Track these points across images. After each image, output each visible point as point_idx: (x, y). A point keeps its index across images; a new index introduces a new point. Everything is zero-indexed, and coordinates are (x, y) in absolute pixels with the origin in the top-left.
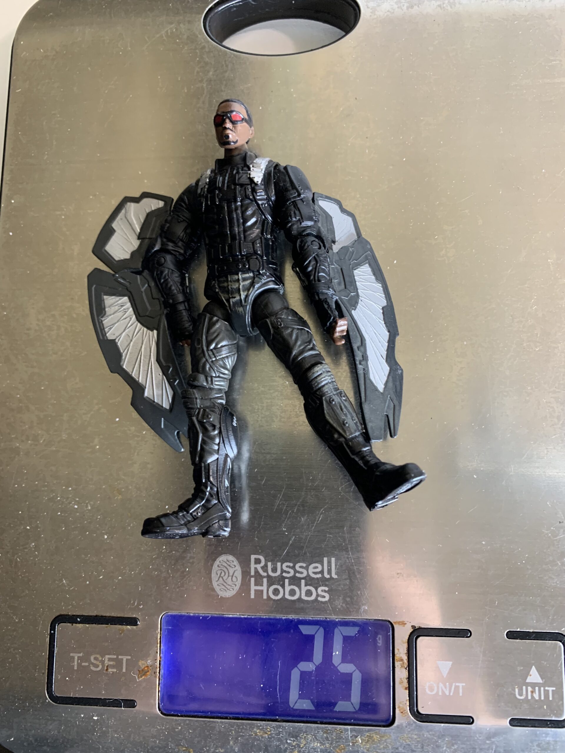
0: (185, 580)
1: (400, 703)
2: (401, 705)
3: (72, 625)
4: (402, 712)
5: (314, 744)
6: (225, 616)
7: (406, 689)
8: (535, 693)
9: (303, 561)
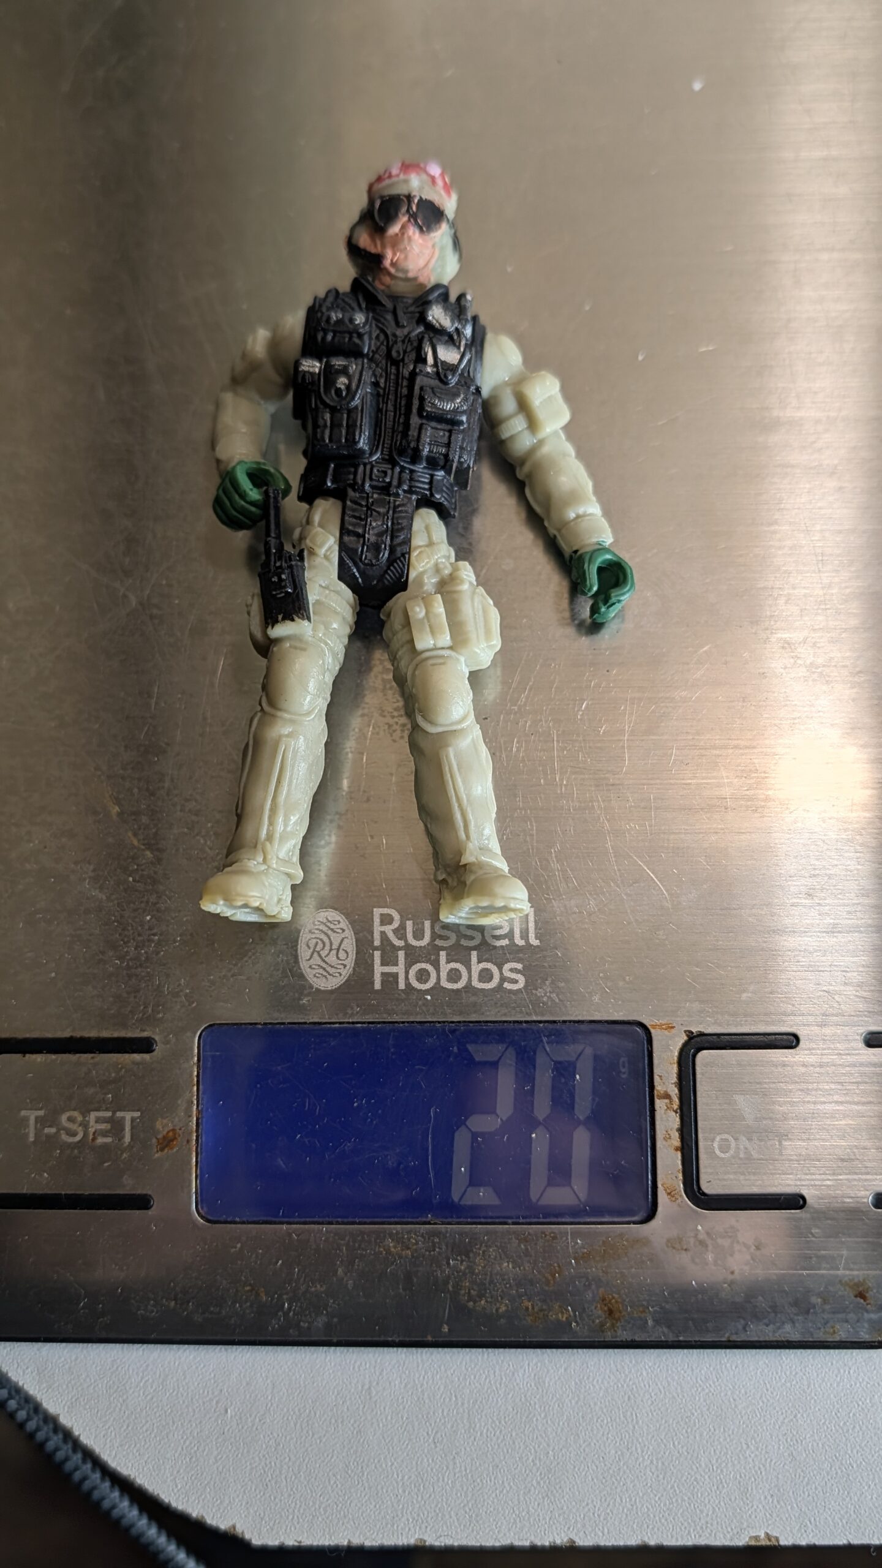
0: (247, 961)
1: (666, 1176)
2: (668, 1178)
3: (24, 1057)
4: (669, 1194)
5: (500, 1265)
7: (677, 1149)
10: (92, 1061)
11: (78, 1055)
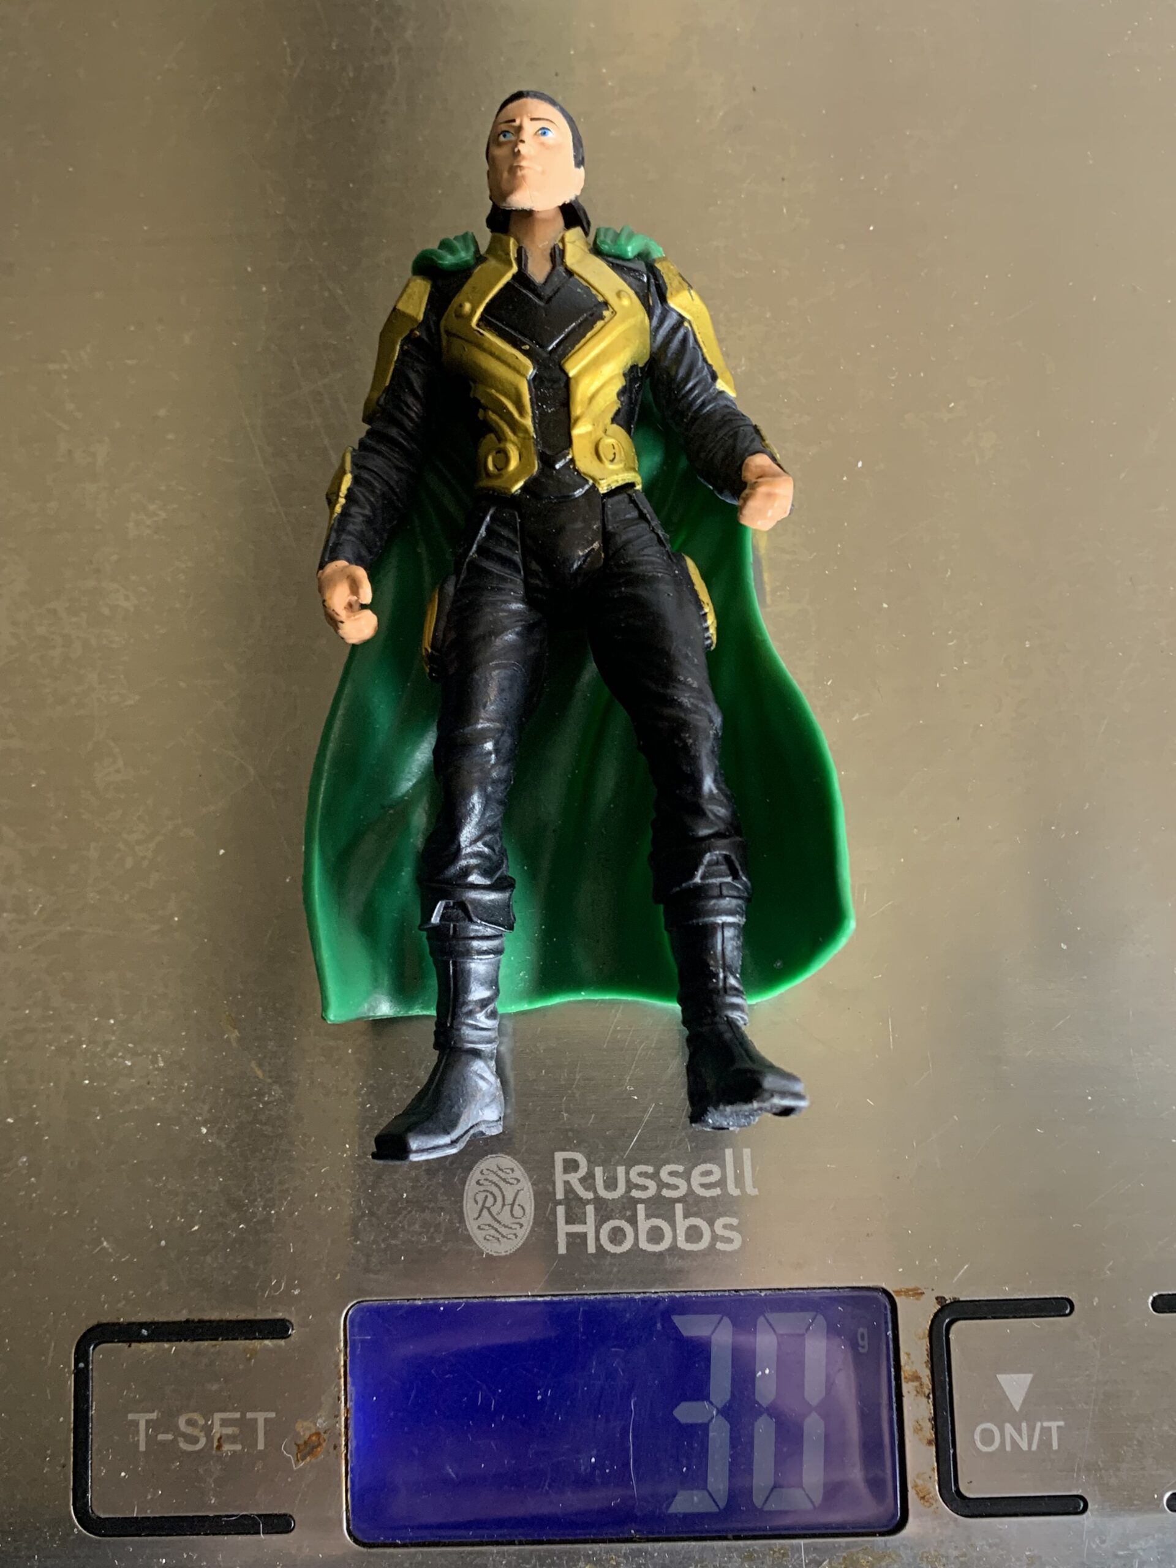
0: (400, 1222)
1: (918, 1476)
2: (920, 1482)
3: (130, 1346)
4: (923, 1498)
6: (498, 1300)
7: (930, 1443)
9: (677, 1161)
10: (212, 1350)
11: (196, 1343)
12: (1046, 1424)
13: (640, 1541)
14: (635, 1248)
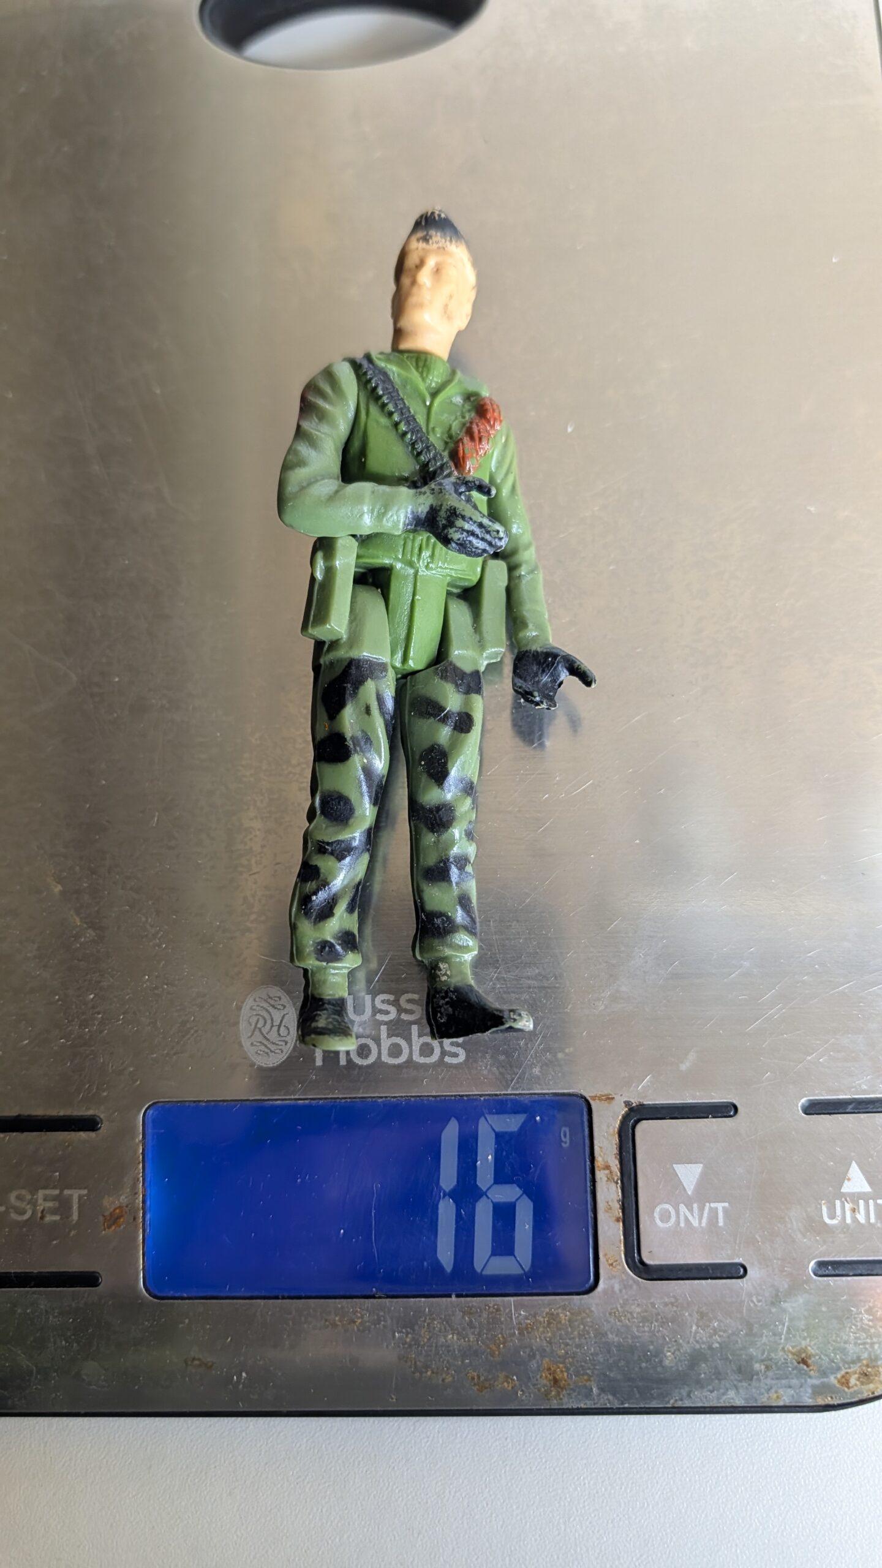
0: (189, 1039)
1: (608, 1247)
2: (609, 1251)
4: (612, 1265)
7: (618, 1220)
8: (859, 1212)
9: (414, 991)
10: (39, 1140)
11: (25, 1134)
12: (713, 1205)
13: (380, 1297)
14: (378, 1062)
